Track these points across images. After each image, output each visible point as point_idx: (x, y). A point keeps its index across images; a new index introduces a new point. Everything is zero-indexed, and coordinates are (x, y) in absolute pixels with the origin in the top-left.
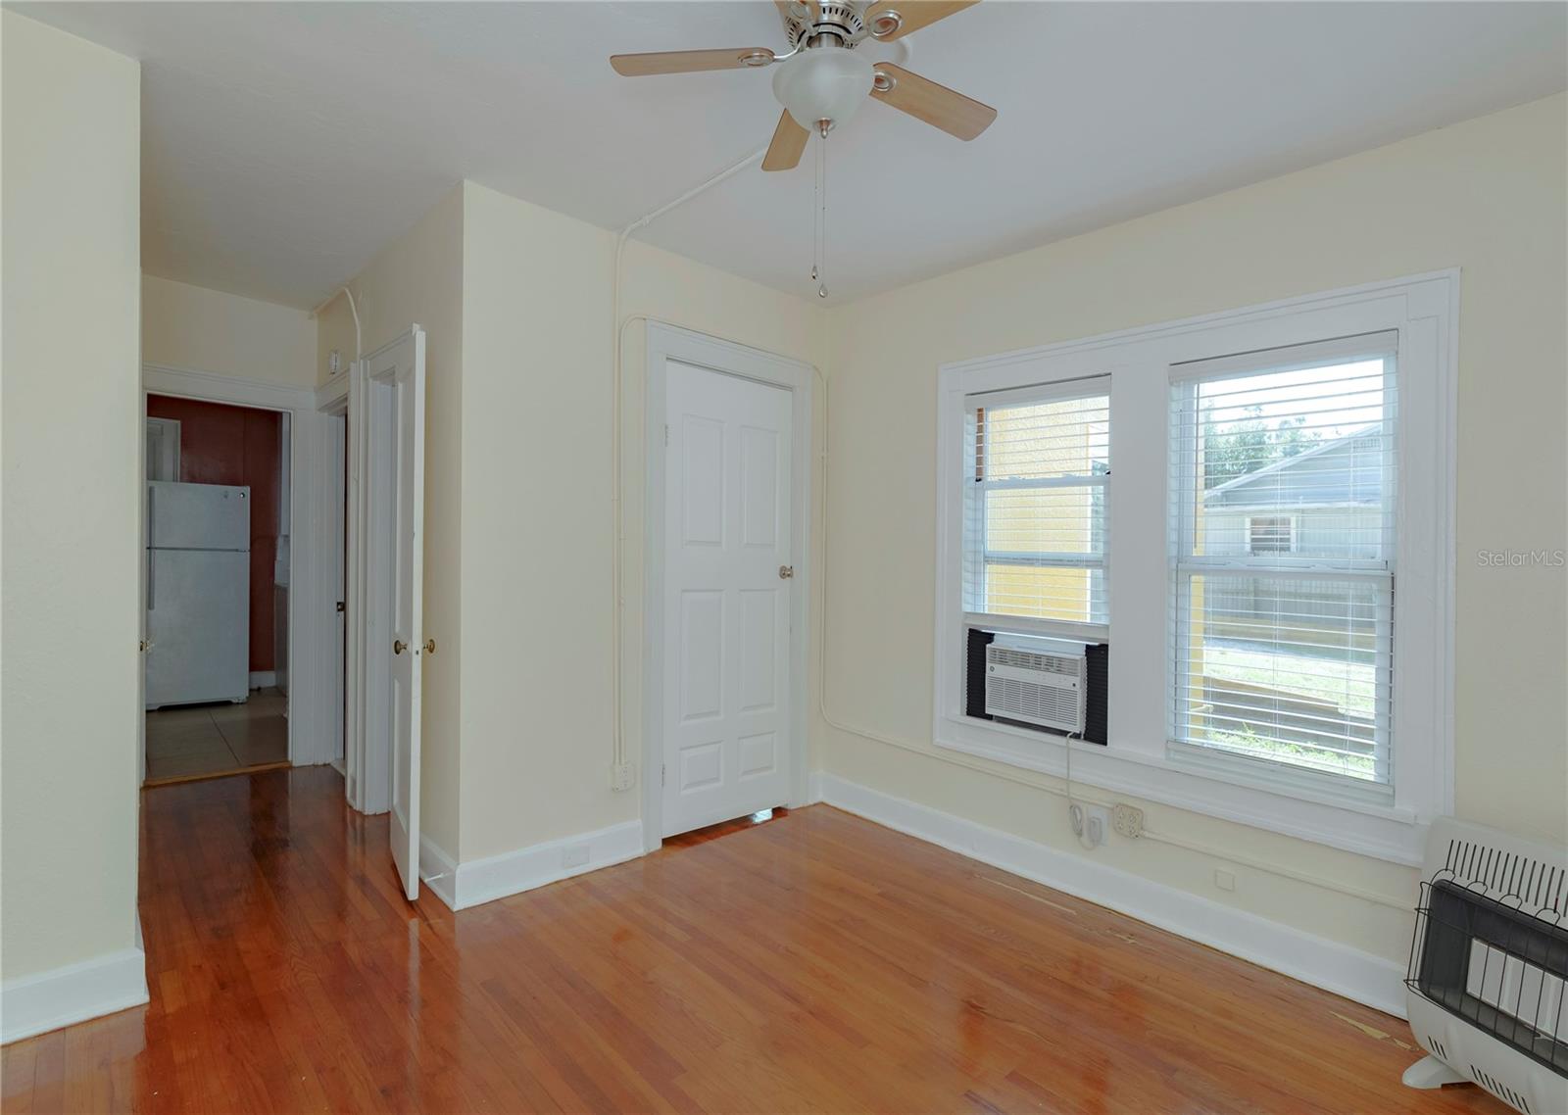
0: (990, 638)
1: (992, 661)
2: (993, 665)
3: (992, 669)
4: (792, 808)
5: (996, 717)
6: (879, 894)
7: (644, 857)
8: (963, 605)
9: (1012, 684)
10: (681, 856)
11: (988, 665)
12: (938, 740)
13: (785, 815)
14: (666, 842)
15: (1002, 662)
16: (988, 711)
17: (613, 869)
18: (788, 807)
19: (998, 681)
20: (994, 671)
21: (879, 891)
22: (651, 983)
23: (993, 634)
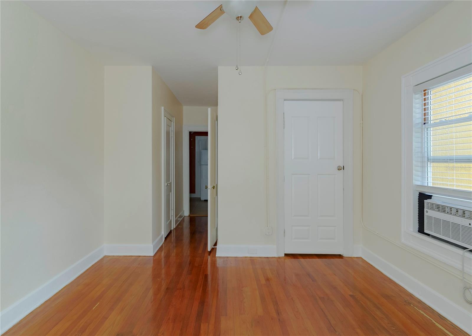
0: (430, 197)
1: (428, 208)
2: (428, 210)
3: (427, 212)
4: (345, 256)
5: (431, 235)
6: (350, 295)
7: (276, 257)
8: (414, 181)
9: (437, 220)
10: (289, 261)
11: (425, 210)
12: (403, 241)
13: (343, 258)
14: (286, 255)
15: (432, 209)
16: (426, 231)
17: (264, 258)
18: (344, 256)
19: (430, 218)
20: (428, 213)
21: (352, 294)
22: (242, 290)
23: (432, 196)
